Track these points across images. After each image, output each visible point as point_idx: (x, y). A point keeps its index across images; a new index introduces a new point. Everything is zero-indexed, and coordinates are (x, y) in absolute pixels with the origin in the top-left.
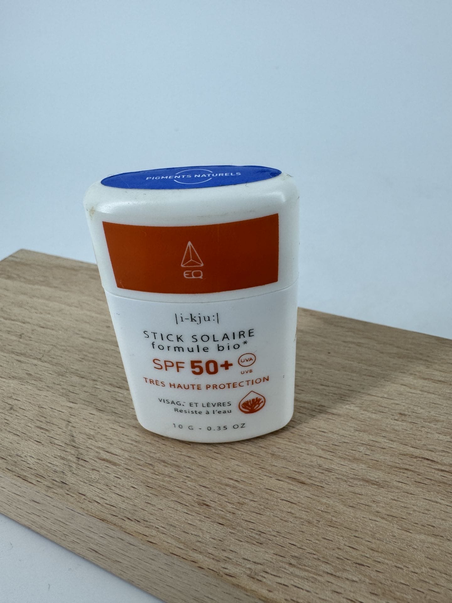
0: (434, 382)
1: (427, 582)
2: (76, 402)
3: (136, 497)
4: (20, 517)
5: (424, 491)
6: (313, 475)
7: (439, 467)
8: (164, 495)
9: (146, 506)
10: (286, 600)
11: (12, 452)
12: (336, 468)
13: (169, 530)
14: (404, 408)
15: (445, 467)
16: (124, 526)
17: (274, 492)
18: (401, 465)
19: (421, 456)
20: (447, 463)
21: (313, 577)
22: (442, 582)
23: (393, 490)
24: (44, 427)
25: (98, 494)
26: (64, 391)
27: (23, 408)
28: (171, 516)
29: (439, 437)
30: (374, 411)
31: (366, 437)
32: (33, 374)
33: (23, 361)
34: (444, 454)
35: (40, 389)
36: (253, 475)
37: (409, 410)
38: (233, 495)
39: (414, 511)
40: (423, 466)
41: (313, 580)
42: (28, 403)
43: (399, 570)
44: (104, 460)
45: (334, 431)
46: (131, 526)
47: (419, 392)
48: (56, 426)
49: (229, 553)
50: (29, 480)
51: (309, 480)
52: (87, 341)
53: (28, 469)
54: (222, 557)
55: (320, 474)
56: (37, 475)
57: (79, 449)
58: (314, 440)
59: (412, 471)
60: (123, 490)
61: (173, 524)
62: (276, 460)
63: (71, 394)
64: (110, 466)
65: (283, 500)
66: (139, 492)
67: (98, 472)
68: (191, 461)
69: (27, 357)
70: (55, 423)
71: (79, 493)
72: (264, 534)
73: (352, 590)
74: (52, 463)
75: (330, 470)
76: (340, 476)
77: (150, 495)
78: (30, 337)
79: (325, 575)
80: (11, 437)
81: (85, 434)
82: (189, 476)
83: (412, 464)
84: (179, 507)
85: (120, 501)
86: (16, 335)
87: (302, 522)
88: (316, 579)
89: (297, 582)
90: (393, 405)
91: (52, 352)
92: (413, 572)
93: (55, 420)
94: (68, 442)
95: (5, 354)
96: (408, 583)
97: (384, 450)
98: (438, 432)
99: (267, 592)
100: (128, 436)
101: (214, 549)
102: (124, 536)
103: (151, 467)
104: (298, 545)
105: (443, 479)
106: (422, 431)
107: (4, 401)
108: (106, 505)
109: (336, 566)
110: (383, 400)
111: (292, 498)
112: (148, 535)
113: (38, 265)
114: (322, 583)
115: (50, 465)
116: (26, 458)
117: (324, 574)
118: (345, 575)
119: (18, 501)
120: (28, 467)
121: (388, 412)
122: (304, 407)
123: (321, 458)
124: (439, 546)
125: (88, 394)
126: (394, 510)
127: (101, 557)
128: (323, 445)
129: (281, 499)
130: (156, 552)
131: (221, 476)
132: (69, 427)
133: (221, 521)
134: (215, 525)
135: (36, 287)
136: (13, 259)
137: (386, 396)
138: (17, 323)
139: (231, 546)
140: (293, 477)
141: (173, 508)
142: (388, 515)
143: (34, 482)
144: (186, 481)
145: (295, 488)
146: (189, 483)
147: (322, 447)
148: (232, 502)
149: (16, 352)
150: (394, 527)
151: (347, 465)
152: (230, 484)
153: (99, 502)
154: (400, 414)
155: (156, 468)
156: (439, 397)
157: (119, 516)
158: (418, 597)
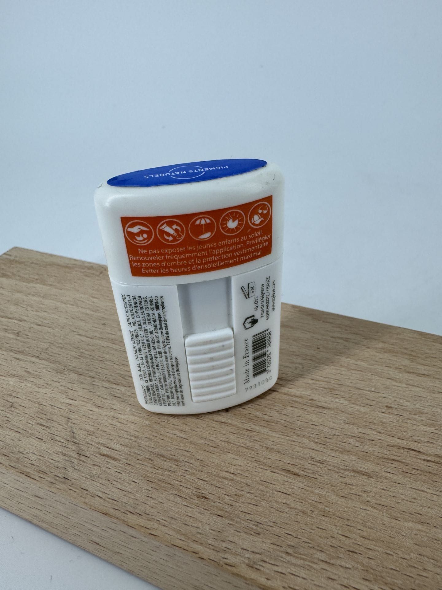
0: (418, 376)
1: (415, 567)
2: (76, 399)
3: (137, 491)
4: (22, 511)
5: (411, 480)
6: (307, 467)
7: (425, 457)
8: (164, 489)
9: (148, 500)
10: (284, 587)
11: (15, 449)
12: (328, 460)
13: (170, 523)
14: (390, 402)
15: (430, 457)
16: (126, 520)
17: (270, 484)
18: (389, 456)
19: (407, 447)
20: (433, 454)
21: (309, 565)
22: (430, 567)
23: (381, 480)
24: (45, 424)
25: (100, 489)
26: (63, 388)
27: (23, 405)
28: (172, 509)
29: (424, 428)
30: (362, 405)
31: (355, 430)
32: (32, 372)
33: (22, 359)
34: (429, 444)
35: (40, 386)
36: (249, 468)
37: (396, 403)
38: (231, 487)
39: (403, 500)
40: (410, 456)
41: (309, 568)
42: (28, 400)
43: (389, 556)
44: (104, 455)
45: (325, 424)
46: (132, 519)
47: (404, 385)
48: (56, 423)
49: (228, 543)
50: (32, 476)
51: (302, 472)
52: (83, 338)
53: (31, 465)
54: (222, 548)
55: (313, 466)
56: (40, 471)
57: (81, 445)
58: (306, 433)
59: (400, 462)
60: (124, 485)
61: (174, 517)
62: (270, 453)
63: (70, 391)
64: (110, 462)
65: (278, 491)
66: (140, 486)
67: (99, 468)
68: (189, 455)
69: (25, 355)
70: (54, 420)
71: (82, 488)
72: (261, 525)
73: (346, 576)
74: (55, 459)
75: (322, 462)
76: (332, 468)
77: (150, 489)
78: (27, 335)
79: (321, 563)
80: (13, 434)
81: (86, 430)
82: (187, 470)
83: (400, 455)
84: (179, 500)
85: (122, 496)
86: (14, 333)
87: (297, 512)
88: (311, 567)
89: (293, 570)
90: (380, 398)
91: (50, 349)
92: (403, 558)
93: (55, 417)
94: (68, 438)
95: (4, 353)
96: (398, 569)
97: (373, 442)
98: (422, 423)
99: (266, 580)
100: (127, 432)
101: (214, 540)
102: (126, 529)
103: (150, 462)
104: (294, 535)
105: (428, 469)
106: (407, 423)
107: (4, 399)
108: (108, 500)
109: (331, 554)
110: (370, 394)
111: (287, 490)
112: (150, 528)
113: (32, 263)
114: (317, 570)
115: (52, 461)
116: (28, 455)
117: (319, 562)
118: (339, 562)
119: (21, 496)
120: (31, 464)
121: (376, 405)
122: (296, 402)
123: (314, 451)
124: (426, 533)
125: (87, 390)
126: (383, 500)
127: (102, 548)
128: (314, 438)
129: (276, 491)
130: (158, 544)
131: (218, 469)
132: (69, 423)
133: (220, 513)
134: (214, 517)
135: (31, 285)
136: (8, 257)
137: (373, 389)
138: (13, 321)
139: (230, 537)
140: (288, 469)
141: (174, 501)
142: (377, 504)
143: (37, 478)
144: (185, 475)
145: (289, 480)
146: (188, 476)
147: (314, 440)
148: (230, 494)
149: (15, 350)
150: (383, 515)
151: (338, 457)
152: (227, 477)
153: (101, 496)
154: (387, 407)
155: (155, 463)
156: (424, 390)
157: (122, 510)
158: (408, 582)
